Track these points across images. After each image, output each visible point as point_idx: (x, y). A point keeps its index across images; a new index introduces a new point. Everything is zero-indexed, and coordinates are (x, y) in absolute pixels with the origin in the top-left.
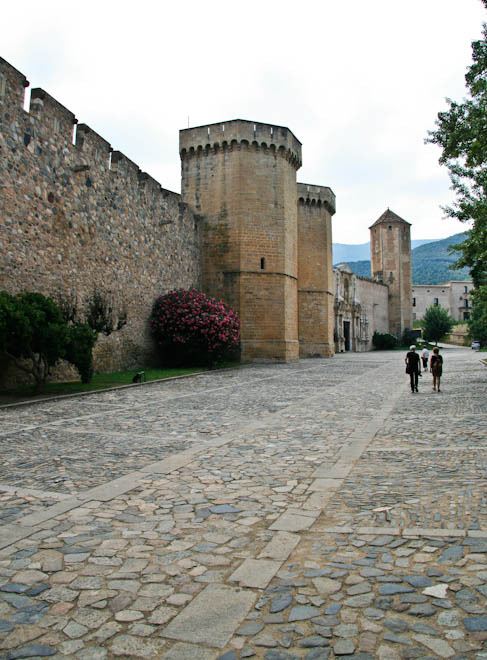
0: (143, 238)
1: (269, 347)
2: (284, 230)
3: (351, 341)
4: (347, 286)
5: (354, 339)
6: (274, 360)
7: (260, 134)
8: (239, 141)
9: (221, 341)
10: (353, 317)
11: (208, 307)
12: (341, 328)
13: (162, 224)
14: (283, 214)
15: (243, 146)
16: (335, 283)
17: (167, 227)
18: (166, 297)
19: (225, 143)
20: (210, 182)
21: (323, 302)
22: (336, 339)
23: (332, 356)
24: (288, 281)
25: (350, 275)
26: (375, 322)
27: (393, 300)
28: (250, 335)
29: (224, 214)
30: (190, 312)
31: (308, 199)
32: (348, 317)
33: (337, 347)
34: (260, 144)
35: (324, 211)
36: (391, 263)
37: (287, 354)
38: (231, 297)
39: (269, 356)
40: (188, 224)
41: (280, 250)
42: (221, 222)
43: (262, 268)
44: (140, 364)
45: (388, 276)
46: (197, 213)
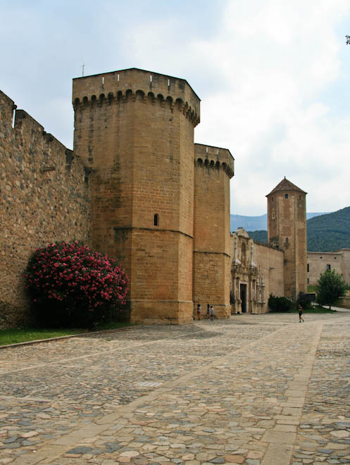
0: (18, 183)
1: (160, 307)
2: (179, 186)
3: (247, 303)
4: (244, 250)
5: (250, 301)
6: (166, 321)
7: (157, 85)
8: (134, 91)
9: (103, 299)
10: (250, 280)
11: (90, 261)
12: (237, 291)
13: (43, 172)
14: (179, 169)
15: (138, 97)
16: (233, 247)
17: (51, 175)
18: (44, 250)
19: (120, 93)
20: (103, 134)
21: (219, 264)
22: (232, 301)
23: (228, 317)
24: (182, 239)
25: (248, 239)
26: (271, 286)
27: (289, 265)
28: (141, 294)
29: (117, 168)
30: (69, 267)
31: (206, 161)
32: (244, 280)
33: (234, 309)
34: (156, 96)
35: (222, 173)
36: (287, 230)
37: (180, 315)
38: (122, 254)
39: (161, 317)
40: (78, 175)
41: (175, 207)
42: (114, 176)
43: (156, 223)
44: (10, 323)
45: (284, 241)
46: (89, 165)
